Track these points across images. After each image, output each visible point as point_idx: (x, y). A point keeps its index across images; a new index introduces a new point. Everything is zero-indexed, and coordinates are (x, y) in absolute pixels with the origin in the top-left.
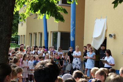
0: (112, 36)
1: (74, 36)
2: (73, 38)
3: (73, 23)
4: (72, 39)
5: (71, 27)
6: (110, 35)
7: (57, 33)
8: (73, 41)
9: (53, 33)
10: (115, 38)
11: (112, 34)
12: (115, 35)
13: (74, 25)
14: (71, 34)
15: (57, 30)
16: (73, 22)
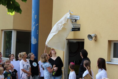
0: (92, 38)
1: (37, 37)
2: (35, 39)
3: (36, 18)
4: (33, 41)
5: (33, 23)
6: (90, 37)
7: (12, 32)
8: (36, 44)
9: (5, 32)
10: (96, 40)
11: (92, 35)
12: (96, 37)
13: (37, 21)
14: (32, 34)
15: (12, 28)
16: (36, 16)
